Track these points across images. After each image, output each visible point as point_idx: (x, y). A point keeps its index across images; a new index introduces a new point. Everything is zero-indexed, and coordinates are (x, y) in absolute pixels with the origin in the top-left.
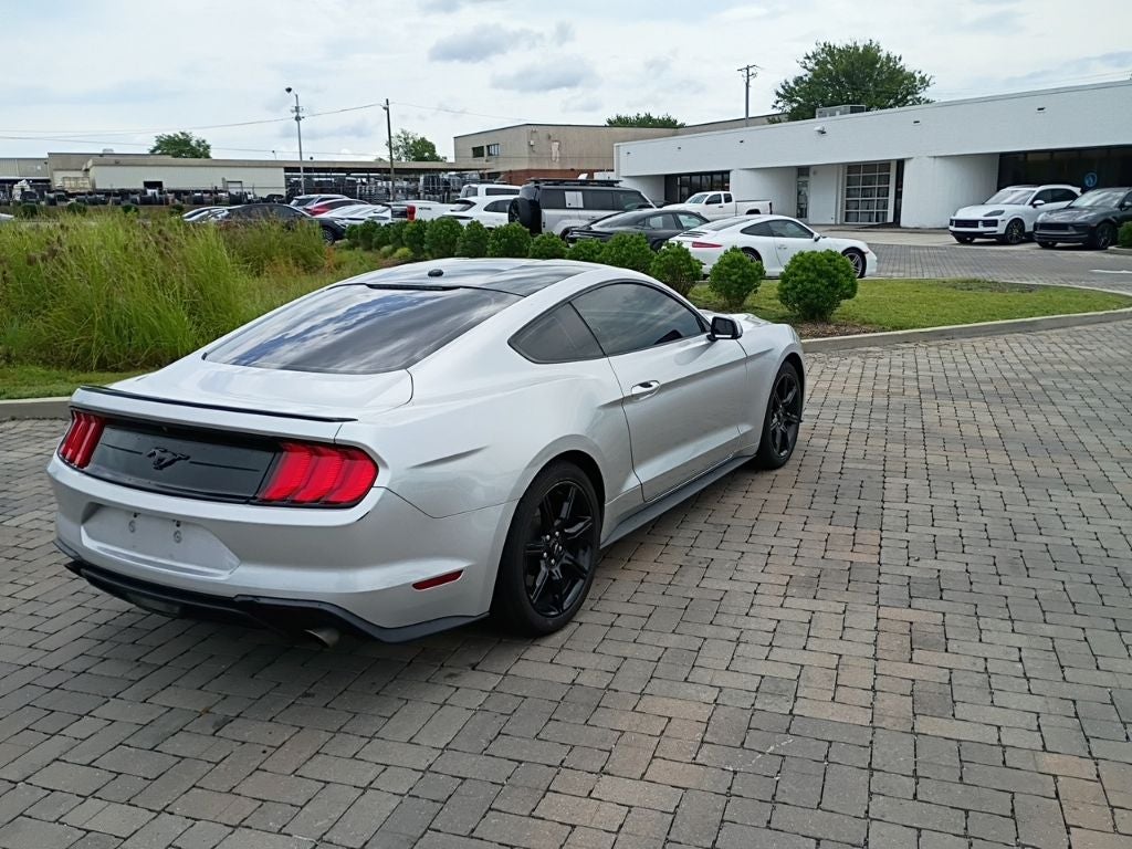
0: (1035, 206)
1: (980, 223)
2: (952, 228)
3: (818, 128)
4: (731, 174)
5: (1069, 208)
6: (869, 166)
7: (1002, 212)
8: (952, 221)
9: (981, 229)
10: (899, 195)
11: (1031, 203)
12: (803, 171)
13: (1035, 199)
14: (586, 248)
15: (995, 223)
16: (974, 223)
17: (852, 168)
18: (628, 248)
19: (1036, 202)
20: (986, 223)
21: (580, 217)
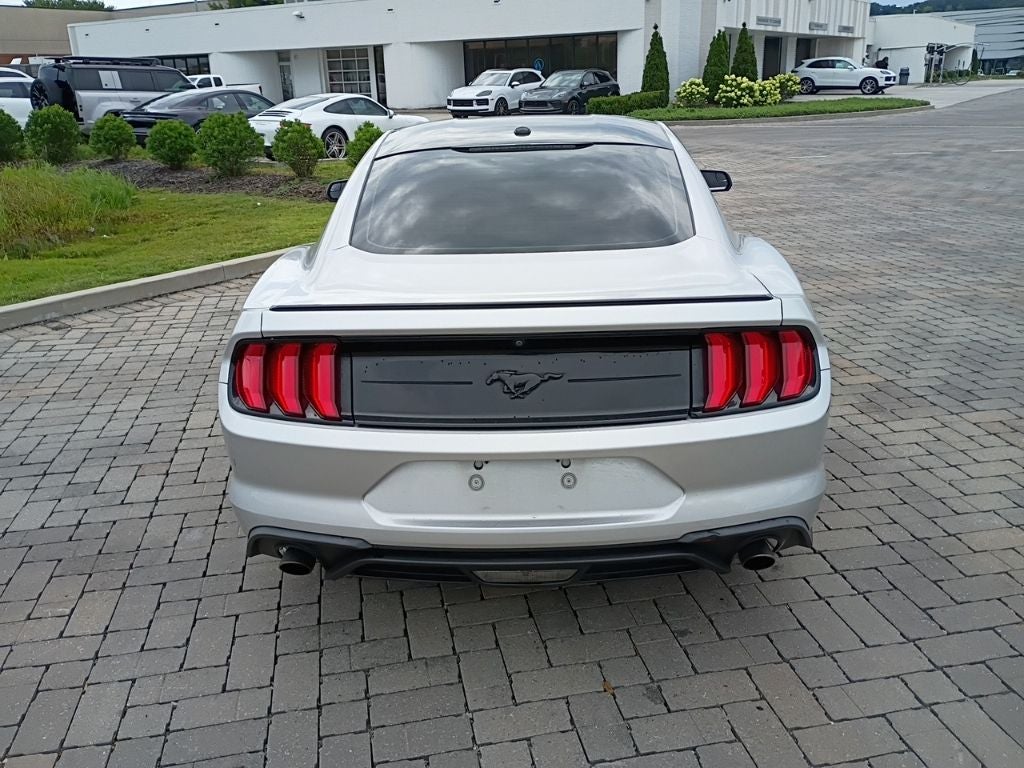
0: (513, 87)
1: (474, 102)
2: (451, 107)
3: (297, 13)
4: (211, 58)
5: (541, 87)
6: (347, 51)
7: (489, 93)
8: (449, 101)
9: (475, 107)
10: (381, 79)
11: (510, 85)
12: (283, 56)
13: (511, 82)
14: (171, 130)
15: (486, 102)
16: (469, 102)
17: (331, 53)
18: (231, 129)
19: (514, 83)
20: (480, 102)
21: (121, 99)
